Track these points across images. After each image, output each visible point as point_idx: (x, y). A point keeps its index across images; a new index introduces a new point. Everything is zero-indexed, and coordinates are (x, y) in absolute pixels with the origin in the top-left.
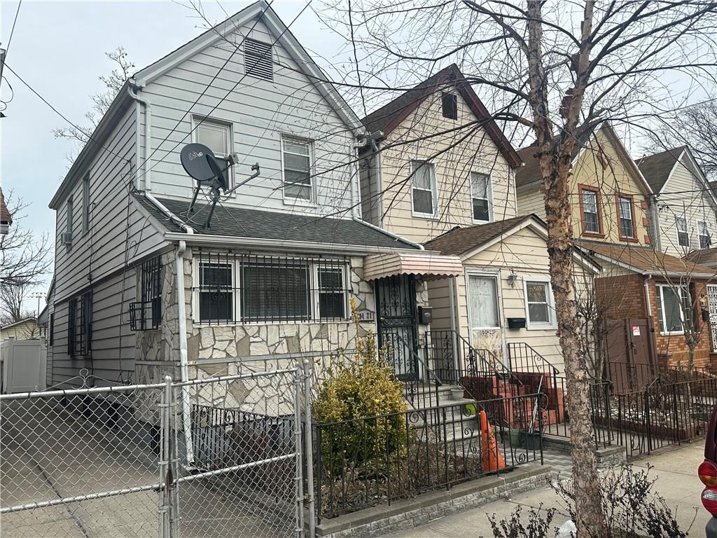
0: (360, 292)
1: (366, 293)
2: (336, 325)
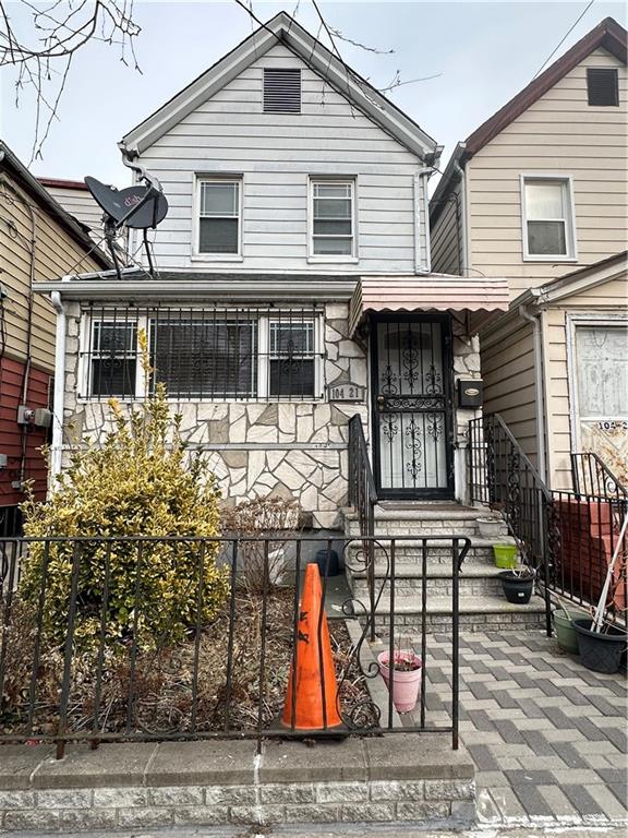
0: (339, 357)
1: (350, 358)
2: (293, 407)
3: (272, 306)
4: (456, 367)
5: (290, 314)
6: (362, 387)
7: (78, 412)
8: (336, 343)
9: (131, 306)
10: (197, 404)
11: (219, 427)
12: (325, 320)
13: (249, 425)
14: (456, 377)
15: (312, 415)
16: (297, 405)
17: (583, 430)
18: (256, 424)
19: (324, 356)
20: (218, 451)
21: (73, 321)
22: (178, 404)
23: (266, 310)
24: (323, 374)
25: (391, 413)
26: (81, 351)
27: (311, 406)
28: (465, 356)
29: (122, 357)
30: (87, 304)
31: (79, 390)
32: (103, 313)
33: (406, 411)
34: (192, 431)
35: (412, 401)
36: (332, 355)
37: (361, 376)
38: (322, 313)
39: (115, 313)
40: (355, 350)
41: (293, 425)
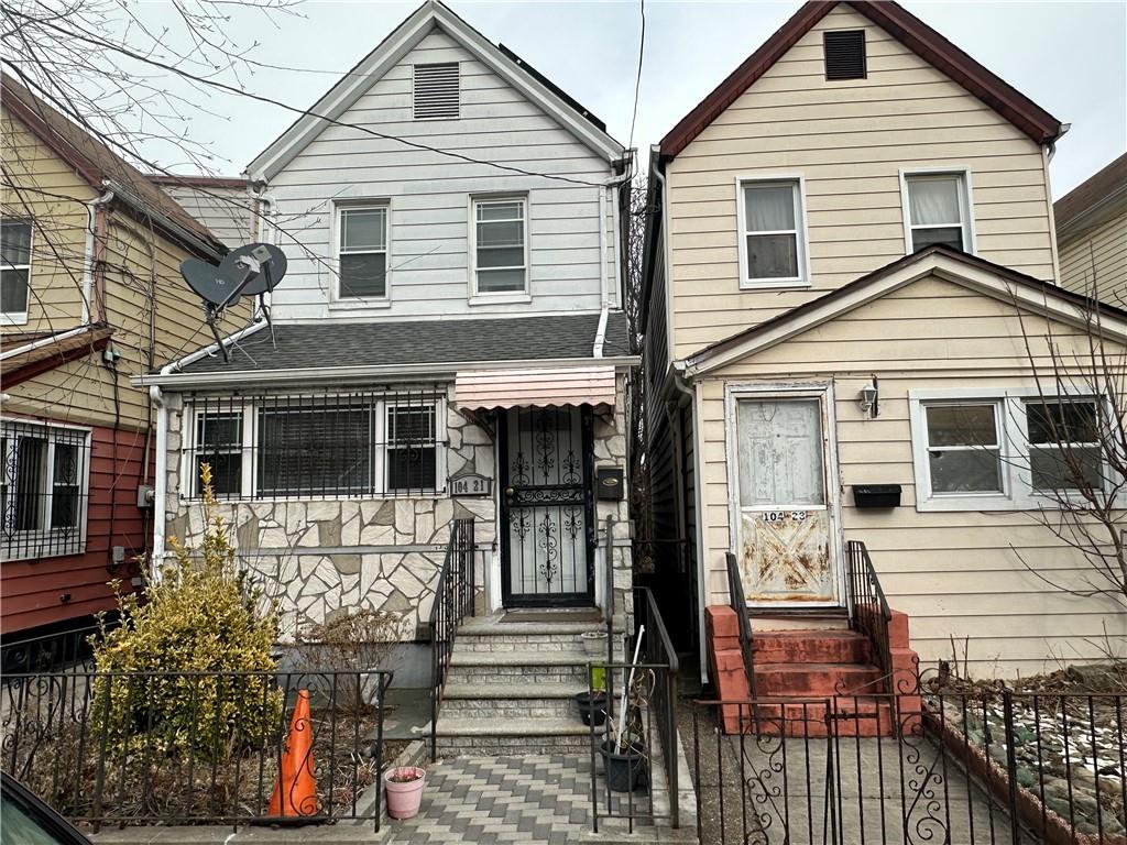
1: (475, 446)
2: (411, 503)
3: (389, 389)
4: (597, 451)
5: (409, 397)
6: (490, 480)
7: (181, 515)
8: (460, 429)
9: (236, 395)
10: (306, 503)
11: (330, 529)
12: (448, 403)
13: (362, 526)
14: (597, 464)
15: (433, 512)
16: (415, 501)
17: (744, 523)
18: (370, 524)
19: (446, 444)
20: (328, 555)
21: (174, 414)
22: (286, 503)
23: (382, 394)
24: (446, 465)
25: (523, 506)
26: (184, 447)
27: (432, 502)
28: (607, 438)
29: (227, 452)
30: (189, 395)
31: (182, 491)
32: (206, 404)
33: (540, 504)
34: (301, 533)
35: (547, 493)
36: (455, 443)
37: (487, 467)
38: (445, 394)
39: (219, 403)
40: (481, 436)
41: (411, 524)
